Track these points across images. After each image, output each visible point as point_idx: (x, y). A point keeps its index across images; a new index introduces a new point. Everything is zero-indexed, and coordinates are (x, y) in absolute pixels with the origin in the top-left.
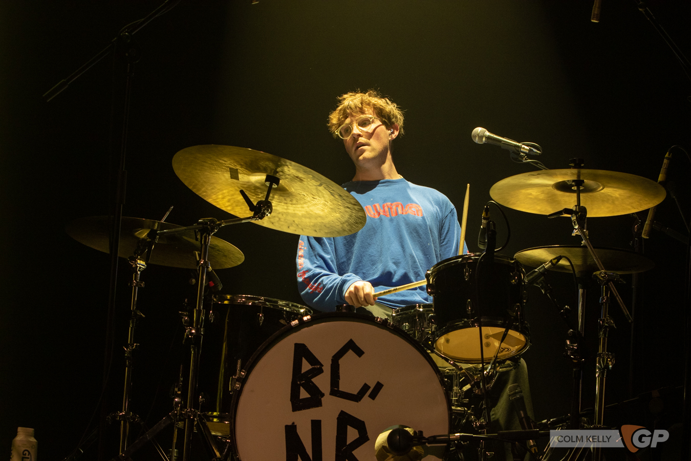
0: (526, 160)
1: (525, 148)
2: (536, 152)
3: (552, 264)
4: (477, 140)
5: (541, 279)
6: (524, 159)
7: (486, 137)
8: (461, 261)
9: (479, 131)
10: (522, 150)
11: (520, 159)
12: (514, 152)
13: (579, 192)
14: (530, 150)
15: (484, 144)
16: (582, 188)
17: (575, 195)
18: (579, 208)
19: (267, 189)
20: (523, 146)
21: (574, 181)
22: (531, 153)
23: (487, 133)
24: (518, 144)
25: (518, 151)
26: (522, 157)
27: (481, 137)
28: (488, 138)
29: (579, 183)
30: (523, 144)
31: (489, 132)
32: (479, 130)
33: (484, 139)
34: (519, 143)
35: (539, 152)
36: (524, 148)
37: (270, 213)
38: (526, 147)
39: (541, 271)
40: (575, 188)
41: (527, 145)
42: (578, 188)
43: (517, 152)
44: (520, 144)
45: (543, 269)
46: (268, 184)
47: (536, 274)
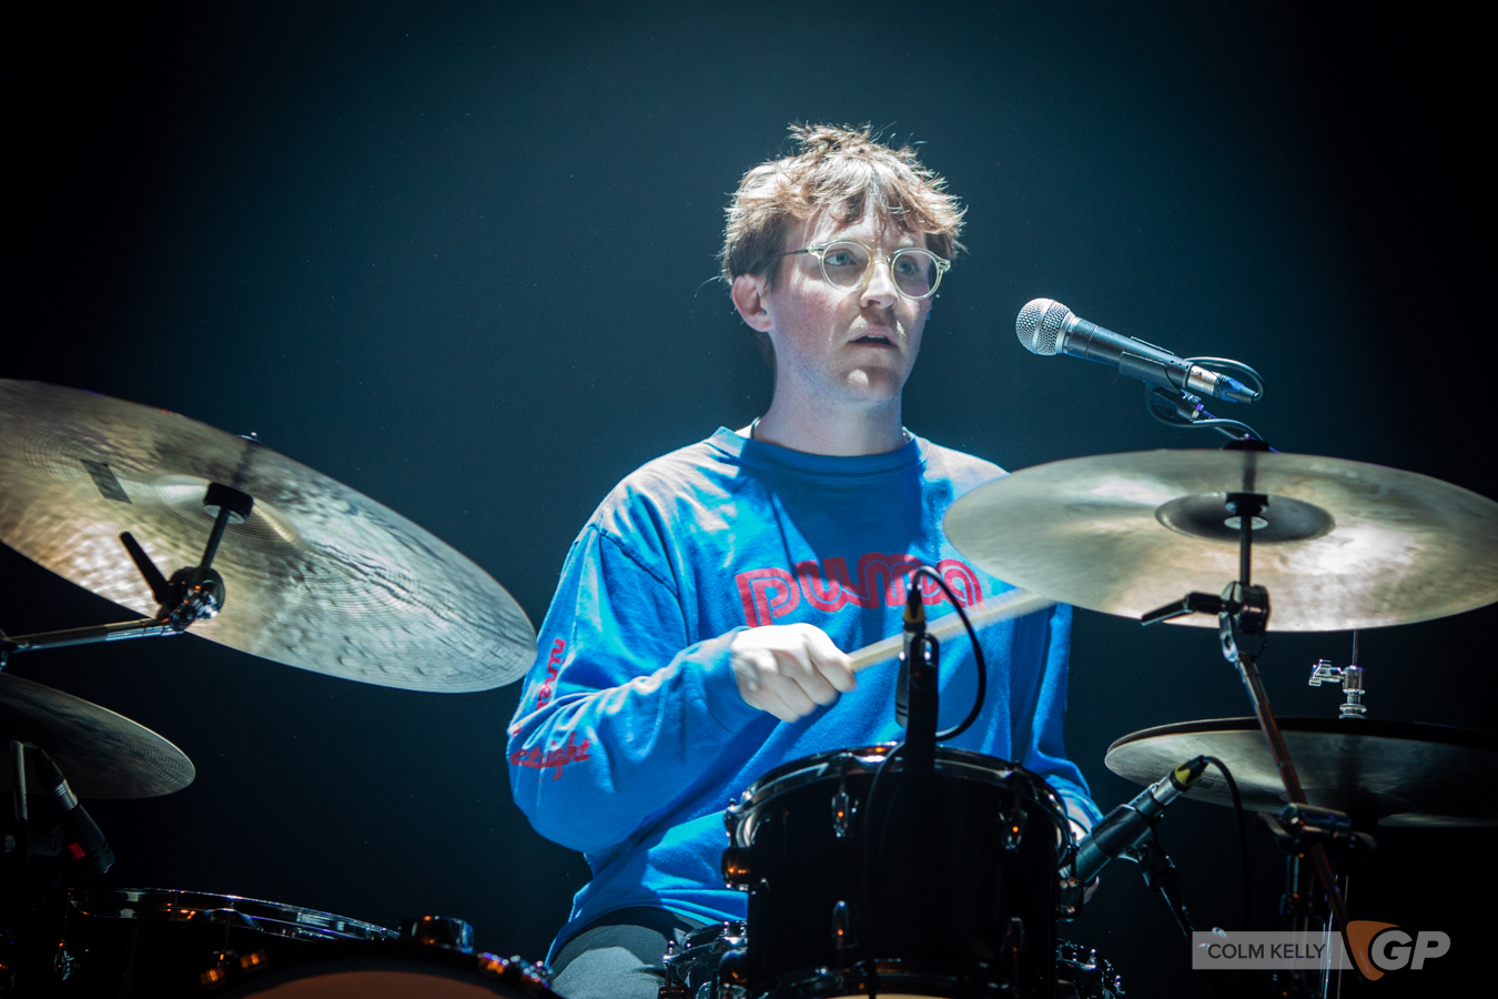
0: (1201, 417)
1: (1203, 376)
2: (1241, 393)
3: (1177, 785)
4: (1034, 343)
5: (1144, 835)
6: (1196, 414)
7: (1067, 334)
8: (827, 772)
9: (1044, 310)
10: (1192, 382)
11: (1182, 413)
12: (1160, 389)
13: (1247, 538)
14: (1221, 385)
15: (1060, 356)
16: (1258, 524)
17: (1236, 547)
18: (1243, 592)
19: (210, 526)
20: (1196, 369)
21: (1232, 497)
22: (1224, 395)
23: (1073, 321)
24: (1177, 361)
25: (1178, 386)
26: (1189, 407)
27: (1050, 332)
28: (1076, 336)
29: (1249, 504)
30: (1196, 363)
31: (1077, 315)
32: (1043, 305)
33: (1060, 340)
34: (1183, 357)
35: (1251, 392)
36: (1199, 377)
37: (218, 607)
38: (1206, 374)
39: (1142, 807)
40: (1234, 523)
41: (1210, 368)
42: (1246, 523)
43: (1173, 390)
44: (1185, 363)
45: (1148, 801)
46: (215, 511)
47: (1127, 818)
